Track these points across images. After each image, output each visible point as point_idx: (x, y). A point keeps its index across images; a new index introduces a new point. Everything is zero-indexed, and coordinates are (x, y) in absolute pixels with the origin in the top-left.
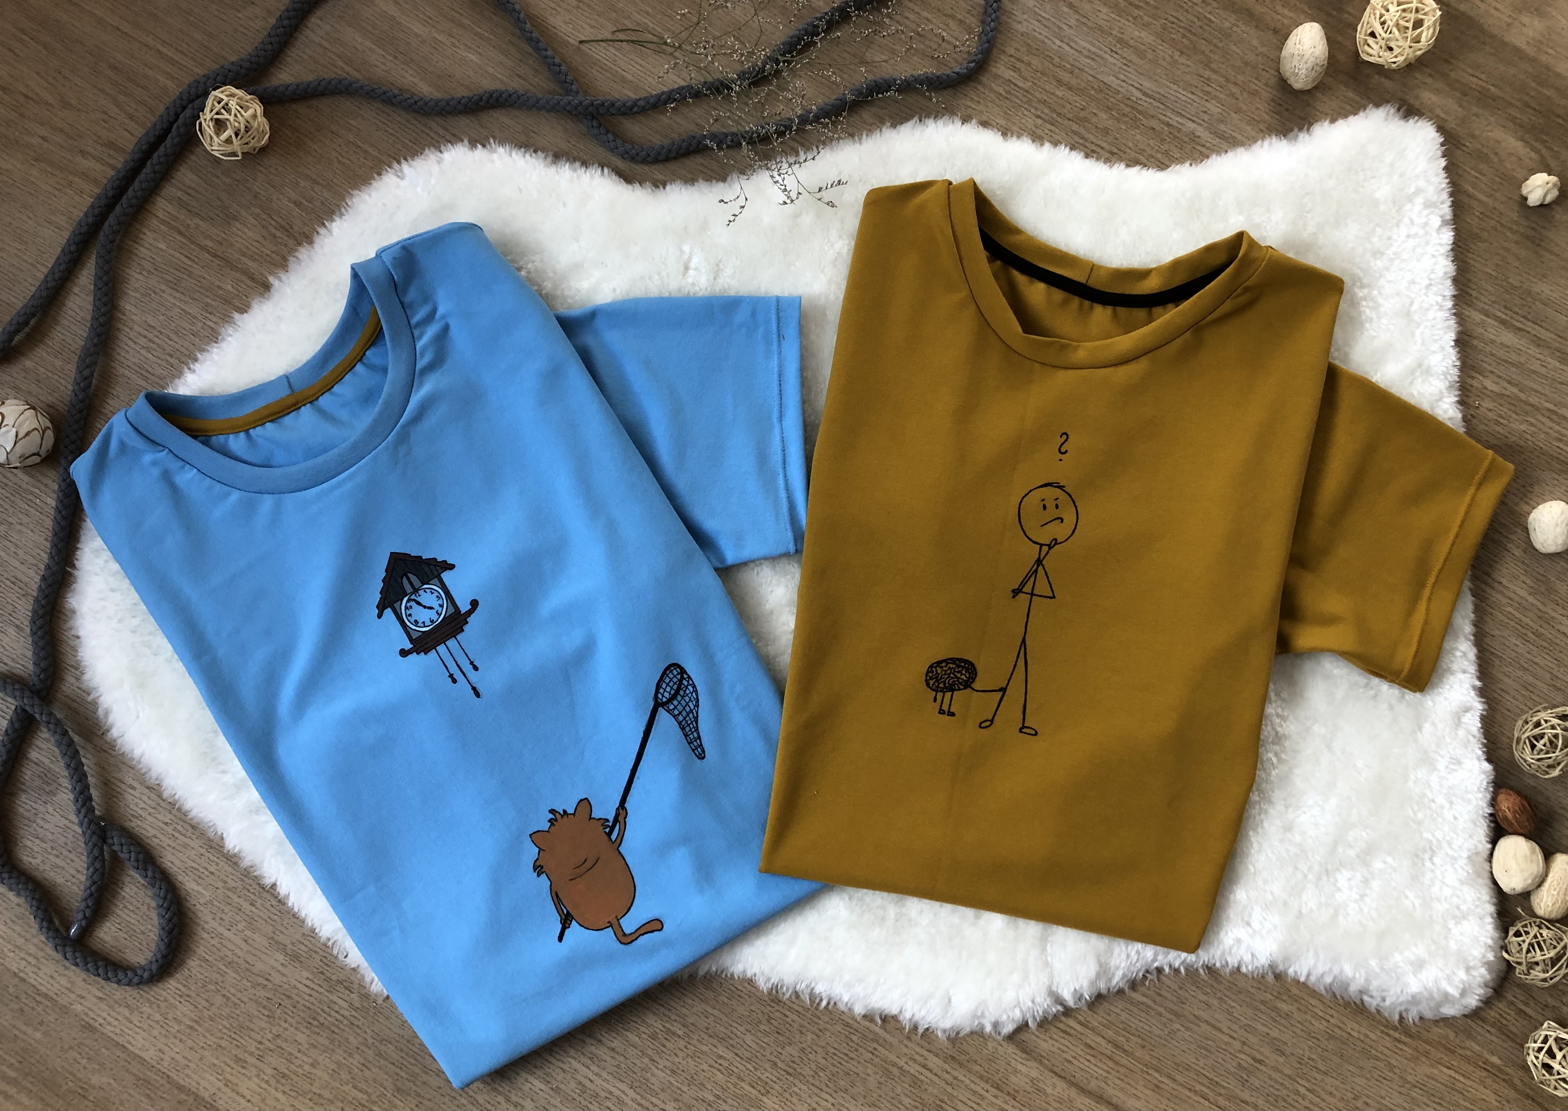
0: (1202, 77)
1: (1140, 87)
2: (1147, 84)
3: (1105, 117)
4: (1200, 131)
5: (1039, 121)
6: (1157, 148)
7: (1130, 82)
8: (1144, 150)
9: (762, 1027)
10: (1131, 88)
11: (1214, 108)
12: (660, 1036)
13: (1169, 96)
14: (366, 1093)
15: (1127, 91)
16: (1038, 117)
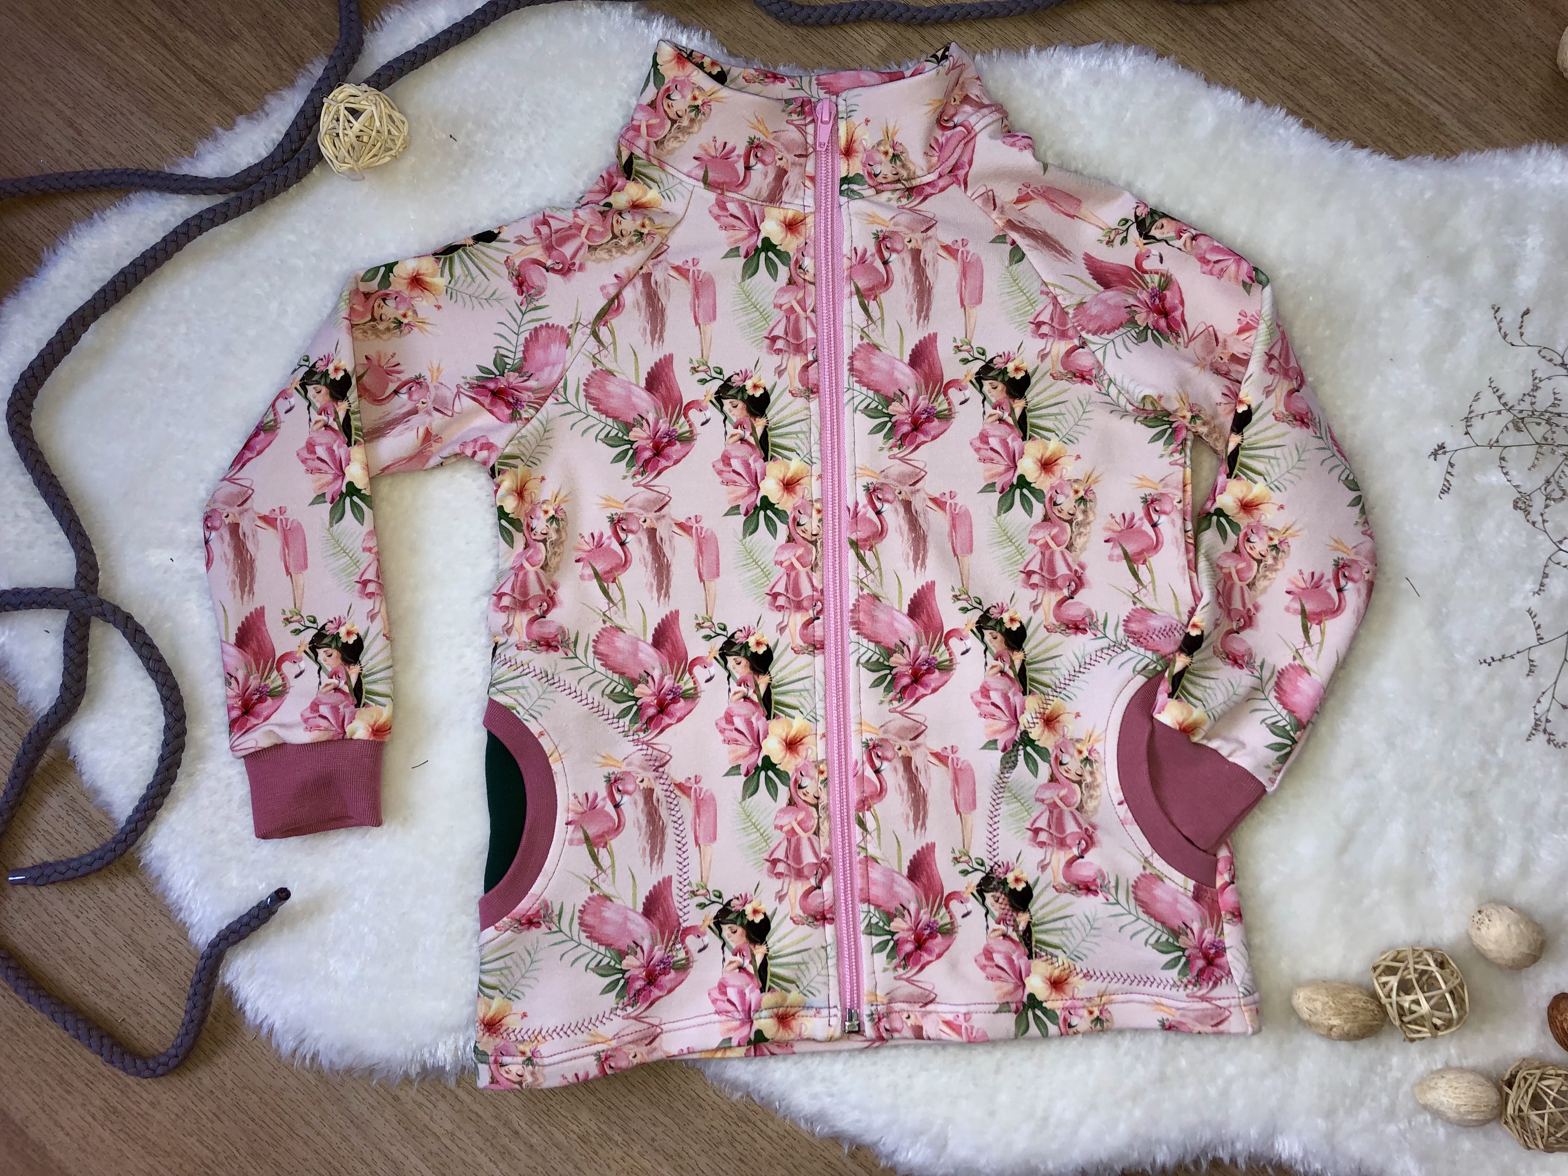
0: (1457, 50)
1: (1380, 52)
2: (1388, 49)
3: (1328, 80)
4: (1447, 119)
5: (1246, 76)
6: (1388, 129)
7: (1368, 43)
8: (1371, 130)
9: (722, 1150)
10: (1367, 51)
11: (1468, 92)
12: (593, 1139)
13: (1414, 68)
14: (213, 1151)
15: (1363, 54)
16: (1247, 70)
